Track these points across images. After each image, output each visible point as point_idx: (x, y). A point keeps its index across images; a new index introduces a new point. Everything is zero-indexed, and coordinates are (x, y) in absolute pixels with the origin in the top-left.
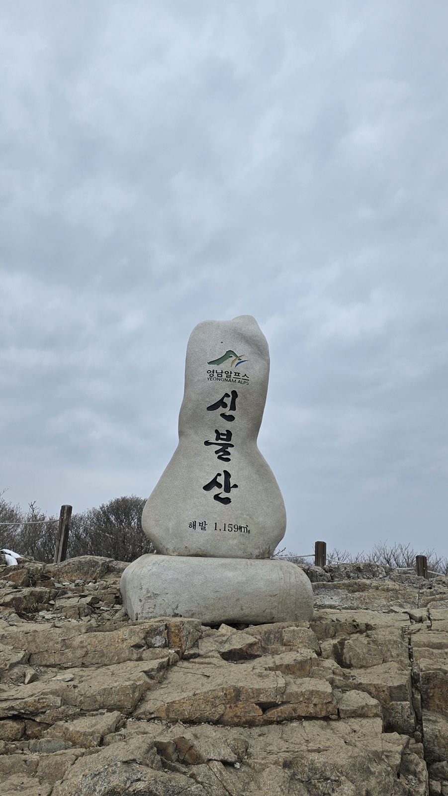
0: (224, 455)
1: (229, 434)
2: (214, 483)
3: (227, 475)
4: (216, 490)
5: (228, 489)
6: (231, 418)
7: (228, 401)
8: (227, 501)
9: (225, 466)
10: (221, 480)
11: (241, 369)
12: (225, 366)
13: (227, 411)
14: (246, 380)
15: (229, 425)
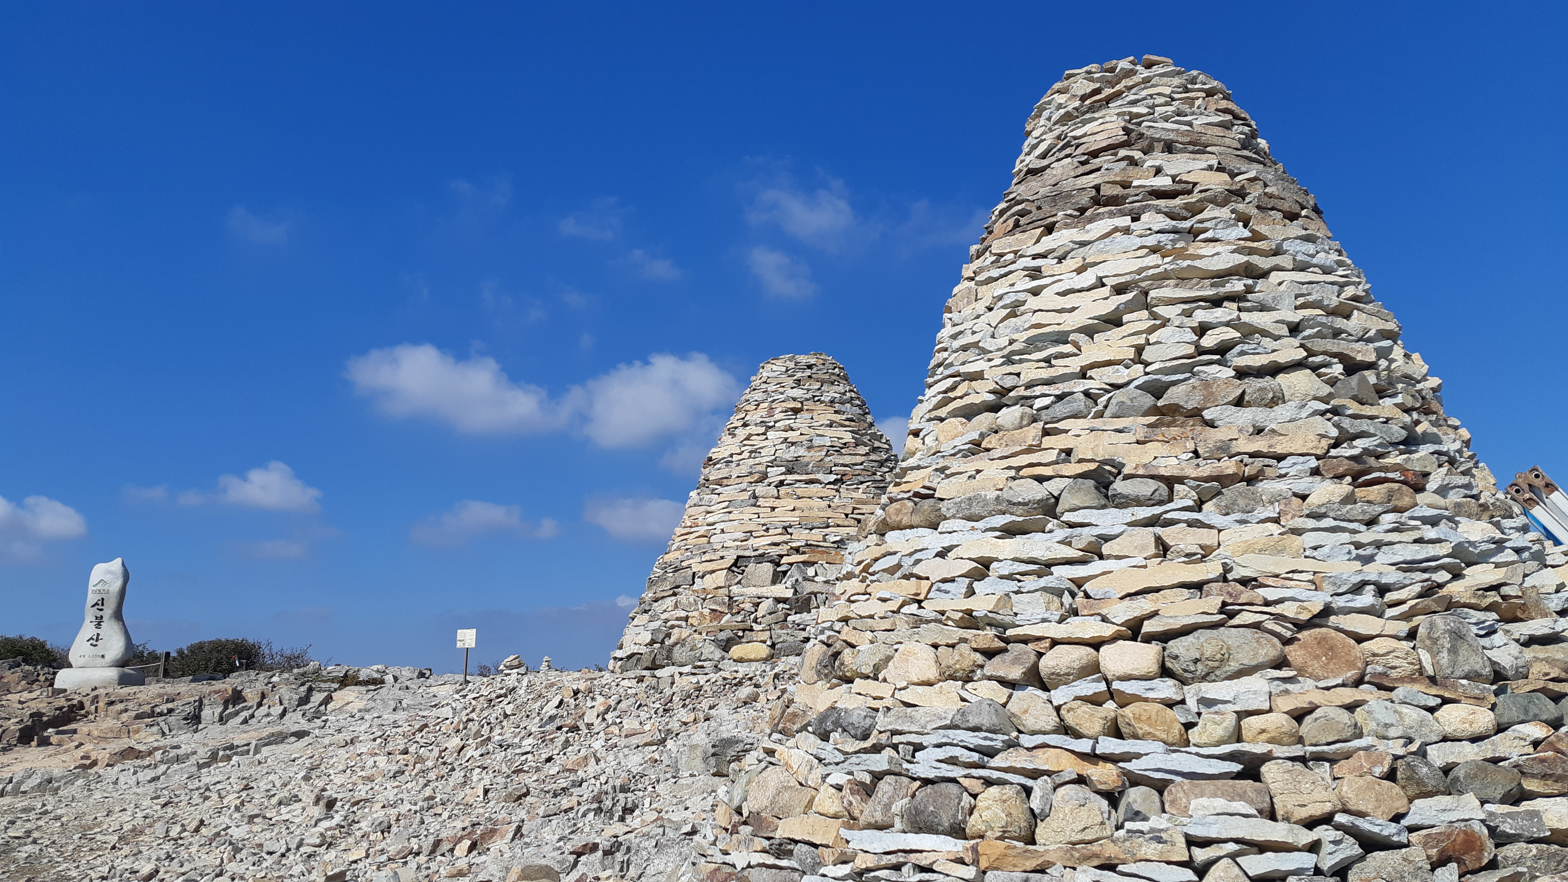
0: (98, 625)
1: (102, 617)
2: (92, 638)
3: (98, 635)
4: (91, 641)
5: (97, 641)
6: (101, 610)
7: (100, 603)
8: (96, 645)
9: (98, 631)
10: (95, 637)
11: (106, 588)
12: (99, 587)
13: (100, 607)
14: (108, 591)
15: (101, 613)
